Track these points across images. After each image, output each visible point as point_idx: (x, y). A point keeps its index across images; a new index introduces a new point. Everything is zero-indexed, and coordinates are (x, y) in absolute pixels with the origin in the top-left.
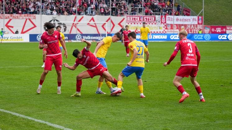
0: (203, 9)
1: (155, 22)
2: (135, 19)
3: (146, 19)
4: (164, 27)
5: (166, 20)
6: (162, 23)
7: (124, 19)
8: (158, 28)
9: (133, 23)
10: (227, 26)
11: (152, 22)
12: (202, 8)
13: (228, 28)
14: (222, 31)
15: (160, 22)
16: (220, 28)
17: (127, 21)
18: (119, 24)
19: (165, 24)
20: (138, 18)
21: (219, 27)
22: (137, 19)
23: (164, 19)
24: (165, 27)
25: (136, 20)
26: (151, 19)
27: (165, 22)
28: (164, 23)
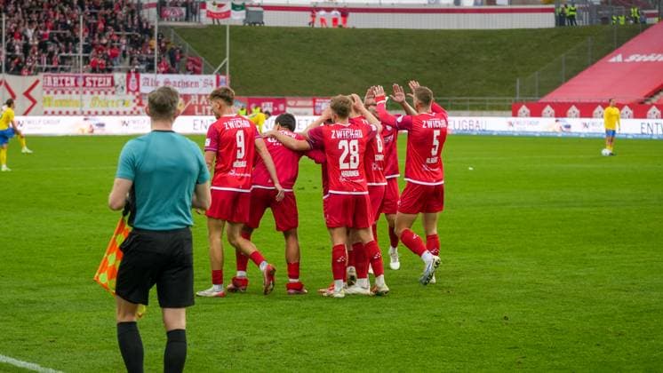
0: (227, 59)
1: (113, 89)
2: (64, 82)
3: (92, 82)
4: (134, 101)
5: (138, 83)
6: (128, 90)
7: (37, 82)
8: (121, 103)
9: (59, 92)
10: (287, 98)
11: (106, 89)
12: (225, 57)
13: (289, 103)
14: (276, 109)
15: (125, 88)
16: (272, 103)
17: (45, 87)
18: (27, 94)
19: (137, 94)
20: (72, 80)
21: (269, 100)
22: (69, 82)
23: (135, 82)
24: (138, 101)
25: (67, 84)
26: (102, 83)
27: (138, 90)
28: (134, 92)
